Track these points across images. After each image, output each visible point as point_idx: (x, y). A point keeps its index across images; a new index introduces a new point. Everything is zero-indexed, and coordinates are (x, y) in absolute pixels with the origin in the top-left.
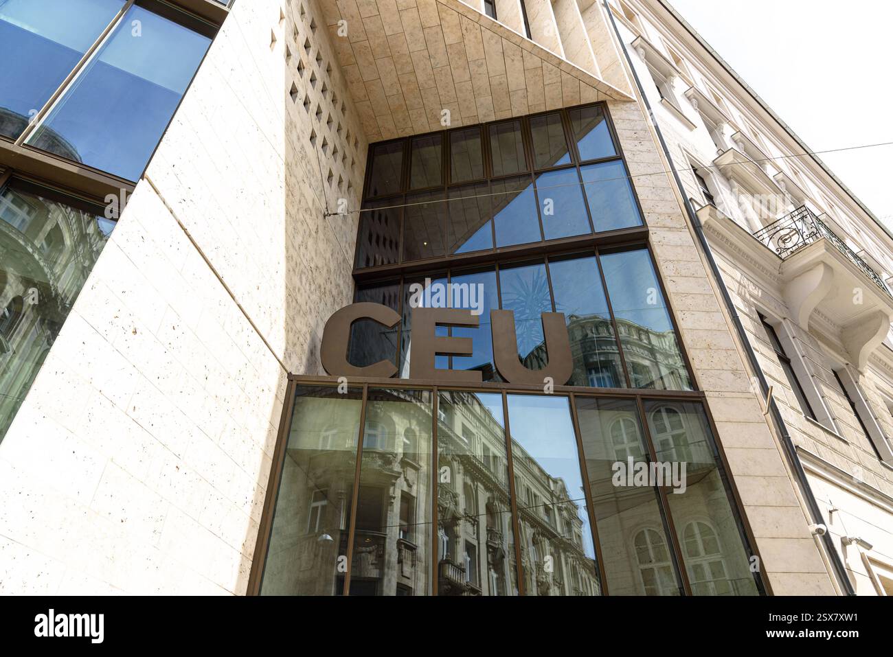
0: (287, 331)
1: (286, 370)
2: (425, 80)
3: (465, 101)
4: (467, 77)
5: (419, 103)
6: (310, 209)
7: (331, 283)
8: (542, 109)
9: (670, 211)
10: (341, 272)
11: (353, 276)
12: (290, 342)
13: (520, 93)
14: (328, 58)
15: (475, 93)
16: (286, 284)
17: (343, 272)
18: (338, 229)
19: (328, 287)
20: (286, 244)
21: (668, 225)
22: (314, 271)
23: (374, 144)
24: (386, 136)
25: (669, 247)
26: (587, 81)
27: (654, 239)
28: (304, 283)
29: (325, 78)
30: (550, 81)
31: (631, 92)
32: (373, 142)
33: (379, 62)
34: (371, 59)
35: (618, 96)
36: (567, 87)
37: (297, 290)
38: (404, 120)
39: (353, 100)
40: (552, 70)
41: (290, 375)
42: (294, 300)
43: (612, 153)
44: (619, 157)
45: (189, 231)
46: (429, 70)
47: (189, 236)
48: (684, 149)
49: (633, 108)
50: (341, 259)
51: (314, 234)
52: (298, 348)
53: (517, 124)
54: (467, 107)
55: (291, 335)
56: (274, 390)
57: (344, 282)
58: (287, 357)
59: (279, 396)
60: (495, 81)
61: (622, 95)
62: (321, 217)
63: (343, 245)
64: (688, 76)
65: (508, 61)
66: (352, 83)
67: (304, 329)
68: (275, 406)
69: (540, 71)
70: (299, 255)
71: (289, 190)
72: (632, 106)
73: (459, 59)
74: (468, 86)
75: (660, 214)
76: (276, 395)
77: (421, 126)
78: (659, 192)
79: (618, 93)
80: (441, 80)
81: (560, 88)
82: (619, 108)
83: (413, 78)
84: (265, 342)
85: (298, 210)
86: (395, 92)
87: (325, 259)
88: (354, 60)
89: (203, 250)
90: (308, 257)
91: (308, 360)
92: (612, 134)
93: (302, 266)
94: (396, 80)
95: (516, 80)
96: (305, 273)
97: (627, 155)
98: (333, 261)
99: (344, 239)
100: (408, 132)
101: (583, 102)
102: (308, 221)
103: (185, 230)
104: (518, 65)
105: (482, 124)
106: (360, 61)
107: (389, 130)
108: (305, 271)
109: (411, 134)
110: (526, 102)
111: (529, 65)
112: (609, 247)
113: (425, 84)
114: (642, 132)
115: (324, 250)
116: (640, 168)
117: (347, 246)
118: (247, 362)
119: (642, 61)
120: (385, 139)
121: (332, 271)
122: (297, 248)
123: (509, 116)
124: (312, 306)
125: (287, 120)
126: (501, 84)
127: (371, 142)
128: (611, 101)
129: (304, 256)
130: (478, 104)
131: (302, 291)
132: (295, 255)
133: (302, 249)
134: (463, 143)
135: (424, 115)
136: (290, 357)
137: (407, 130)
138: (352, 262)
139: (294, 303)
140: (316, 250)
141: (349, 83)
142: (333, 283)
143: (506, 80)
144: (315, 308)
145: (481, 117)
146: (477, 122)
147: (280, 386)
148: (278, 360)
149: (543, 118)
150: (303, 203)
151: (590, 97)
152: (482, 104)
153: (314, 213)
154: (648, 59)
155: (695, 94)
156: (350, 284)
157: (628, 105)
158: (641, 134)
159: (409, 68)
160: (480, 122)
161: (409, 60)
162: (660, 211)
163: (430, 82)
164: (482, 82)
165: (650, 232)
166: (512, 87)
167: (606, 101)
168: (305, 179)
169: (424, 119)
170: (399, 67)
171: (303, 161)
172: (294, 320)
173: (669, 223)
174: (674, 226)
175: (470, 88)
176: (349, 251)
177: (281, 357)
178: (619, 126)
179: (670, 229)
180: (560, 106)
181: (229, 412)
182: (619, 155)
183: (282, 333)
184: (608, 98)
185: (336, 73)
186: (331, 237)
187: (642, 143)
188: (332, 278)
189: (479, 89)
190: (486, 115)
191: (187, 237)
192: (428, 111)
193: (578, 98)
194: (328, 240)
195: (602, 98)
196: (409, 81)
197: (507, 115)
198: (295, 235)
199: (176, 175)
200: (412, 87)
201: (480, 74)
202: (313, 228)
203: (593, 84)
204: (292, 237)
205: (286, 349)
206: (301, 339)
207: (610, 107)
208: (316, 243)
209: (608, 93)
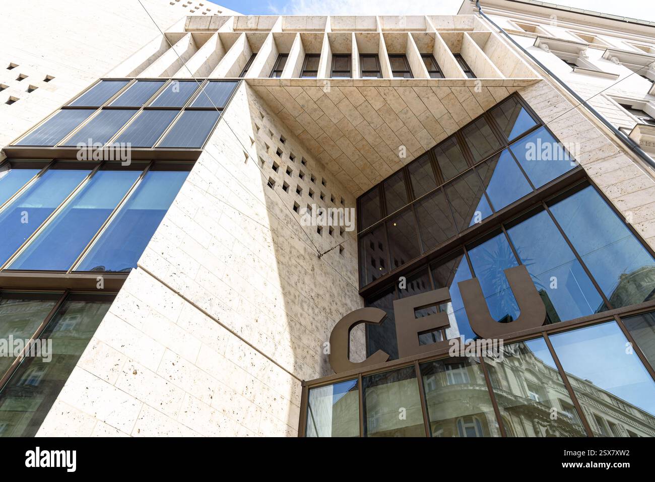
0: (294, 349)
1: (299, 380)
2: (373, 141)
3: (408, 141)
4: (401, 124)
5: (377, 157)
6: (302, 255)
7: (336, 304)
8: (469, 120)
9: (599, 146)
10: (346, 294)
11: (360, 294)
12: (299, 357)
13: (446, 117)
14: (300, 154)
15: (412, 132)
16: (287, 313)
17: (348, 293)
18: (335, 263)
19: (334, 307)
20: (281, 284)
21: (601, 157)
22: (316, 298)
23: (359, 198)
24: (366, 189)
25: (608, 175)
26: (493, 84)
27: (590, 173)
28: (306, 310)
29: (301, 167)
30: (464, 98)
31: (537, 75)
32: (358, 196)
33: (337, 142)
34: (332, 143)
35: (526, 83)
36: (479, 96)
37: (299, 315)
38: (372, 172)
39: (333, 174)
40: (461, 90)
41: (303, 382)
42: (297, 323)
43: (534, 124)
44: (540, 124)
45: (181, 293)
46: (373, 133)
47: (182, 297)
48: (608, 95)
49: (542, 85)
50: (343, 284)
51: (311, 272)
52: (309, 360)
53: (454, 140)
54: (412, 144)
55: (299, 351)
56: (288, 396)
57: (351, 301)
58: (298, 368)
59: (294, 402)
60: (422, 118)
61: (528, 81)
62: (315, 259)
63: (344, 273)
64: (605, 45)
65: (425, 100)
66: (327, 164)
67: (313, 344)
68: (291, 410)
69: (452, 96)
70: (297, 290)
71: (278, 247)
72: (540, 85)
73: (390, 115)
74: (405, 129)
75: (590, 152)
76: (291, 402)
77: (386, 171)
78: (584, 135)
79: (523, 81)
80: (384, 135)
81: (474, 100)
82: (529, 91)
83: (365, 143)
84: (272, 361)
85: (290, 258)
86: (357, 157)
87: (326, 288)
88: (322, 149)
89: (197, 304)
90: (307, 288)
91: (322, 368)
92: (529, 111)
93: (301, 297)
94: (354, 149)
95: (438, 110)
96: (306, 302)
97: (545, 120)
98: (335, 287)
99: (344, 269)
100: (379, 180)
101: (498, 101)
102: (302, 263)
103: (178, 293)
104: (434, 99)
105: (428, 151)
106: (326, 148)
107: (365, 184)
108: (306, 300)
109: (382, 180)
110: (453, 121)
111: (441, 95)
112: (554, 196)
113: (374, 143)
114: (554, 98)
115: (324, 282)
116: (560, 124)
117: (349, 274)
118: (253, 378)
119: (548, 52)
120: (365, 191)
121: (336, 295)
122: (294, 285)
123: (446, 136)
124: (319, 325)
125: (267, 202)
126: (428, 117)
127: (357, 198)
128: (521, 89)
129: (302, 289)
130: (419, 139)
131: (305, 315)
132: (292, 291)
133: (300, 285)
134: (422, 170)
135: (384, 163)
136: (301, 368)
137: (377, 179)
138: (357, 285)
139: (298, 326)
140: (315, 283)
141: (325, 165)
142: (339, 303)
143: (430, 113)
144: (322, 326)
145: (425, 147)
146: (424, 152)
147: (293, 393)
148: (289, 373)
149: (473, 126)
150: (294, 252)
151: (502, 94)
152: (421, 138)
153: (307, 257)
154: (552, 48)
155: (612, 54)
156: (359, 301)
157: (536, 85)
158: (554, 100)
159: (359, 138)
160: (427, 150)
161: (357, 132)
162: (590, 149)
163: (377, 140)
164: (414, 122)
165: (586, 169)
166: (437, 116)
167: (517, 91)
168: (293, 236)
169: (385, 166)
170: (352, 139)
171: (289, 225)
172: (300, 339)
173: (601, 155)
174: (606, 155)
175: (407, 131)
176: (352, 277)
177: (291, 370)
178: (532, 104)
179: (604, 159)
180: (481, 112)
181: (240, 422)
182: (539, 123)
183: (290, 351)
184: (517, 89)
185: (311, 162)
186: (329, 269)
187: (557, 106)
188: (337, 300)
189: (414, 128)
190: (427, 143)
191: (181, 298)
192: (385, 159)
193: (492, 99)
194: (326, 273)
195: (512, 91)
196: (363, 145)
197: (443, 137)
198: (290, 276)
199: (166, 259)
200: (367, 148)
201: (409, 118)
202: (308, 268)
203: (500, 84)
204: (286, 278)
205: (296, 363)
206: (311, 352)
207: (522, 94)
208: (314, 276)
209: (515, 85)
